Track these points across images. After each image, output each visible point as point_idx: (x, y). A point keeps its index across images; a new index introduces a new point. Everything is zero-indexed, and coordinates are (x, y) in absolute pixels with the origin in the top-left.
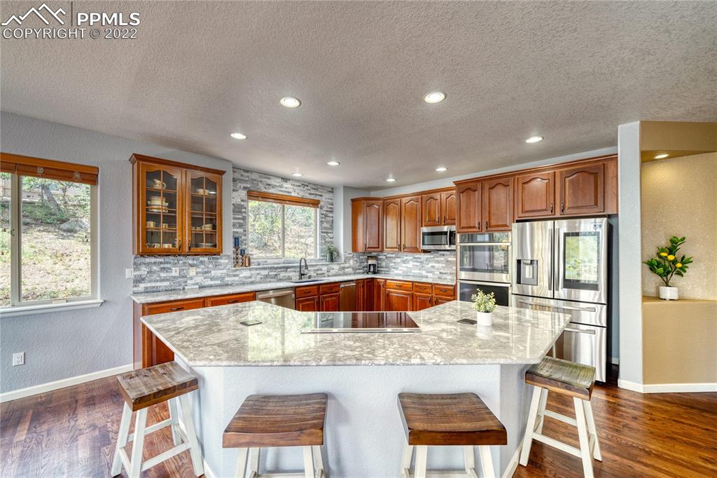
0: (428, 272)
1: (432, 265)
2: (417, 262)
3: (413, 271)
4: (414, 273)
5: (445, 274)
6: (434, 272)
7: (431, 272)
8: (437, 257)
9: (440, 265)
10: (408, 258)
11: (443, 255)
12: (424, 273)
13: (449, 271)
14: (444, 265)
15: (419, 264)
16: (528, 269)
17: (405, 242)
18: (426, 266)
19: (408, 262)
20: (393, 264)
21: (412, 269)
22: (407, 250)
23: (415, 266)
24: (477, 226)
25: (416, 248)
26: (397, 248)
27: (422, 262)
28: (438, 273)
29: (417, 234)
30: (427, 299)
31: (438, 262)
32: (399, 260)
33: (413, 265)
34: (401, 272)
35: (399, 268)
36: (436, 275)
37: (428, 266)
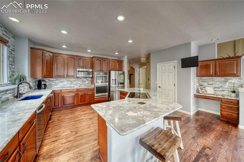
0: (75, 85)
1: (77, 82)
2: (69, 81)
3: (67, 85)
4: (67, 86)
5: (82, 85)
6: (77, 85)
7: (76, 85)
8: (78, 79)
9: (79, 82)
10: (63, 80)
11: (81, 79)
12: (73, 86)
13: (83, 84)
14: (81, 82)
15: (70, 82)
16: (114, 81)
17: (68, 73)
18: (74, 83)
19: (64, 82)
20: (54, 83)
21: (66, 84)
22: (69, 77)
23: (68, 83)
24: (101, 70)
25: (74, 76)
26: (62, 76)
27: (72, 82)
28: (79, 85)
29: (74, 71)
30: (84, 94)
31: (79, 81)
32: (58, 81)
33: (67, 83)
34: (60, 86)
35: (58, 85)
36: (78, 86)
37: (75, 83)
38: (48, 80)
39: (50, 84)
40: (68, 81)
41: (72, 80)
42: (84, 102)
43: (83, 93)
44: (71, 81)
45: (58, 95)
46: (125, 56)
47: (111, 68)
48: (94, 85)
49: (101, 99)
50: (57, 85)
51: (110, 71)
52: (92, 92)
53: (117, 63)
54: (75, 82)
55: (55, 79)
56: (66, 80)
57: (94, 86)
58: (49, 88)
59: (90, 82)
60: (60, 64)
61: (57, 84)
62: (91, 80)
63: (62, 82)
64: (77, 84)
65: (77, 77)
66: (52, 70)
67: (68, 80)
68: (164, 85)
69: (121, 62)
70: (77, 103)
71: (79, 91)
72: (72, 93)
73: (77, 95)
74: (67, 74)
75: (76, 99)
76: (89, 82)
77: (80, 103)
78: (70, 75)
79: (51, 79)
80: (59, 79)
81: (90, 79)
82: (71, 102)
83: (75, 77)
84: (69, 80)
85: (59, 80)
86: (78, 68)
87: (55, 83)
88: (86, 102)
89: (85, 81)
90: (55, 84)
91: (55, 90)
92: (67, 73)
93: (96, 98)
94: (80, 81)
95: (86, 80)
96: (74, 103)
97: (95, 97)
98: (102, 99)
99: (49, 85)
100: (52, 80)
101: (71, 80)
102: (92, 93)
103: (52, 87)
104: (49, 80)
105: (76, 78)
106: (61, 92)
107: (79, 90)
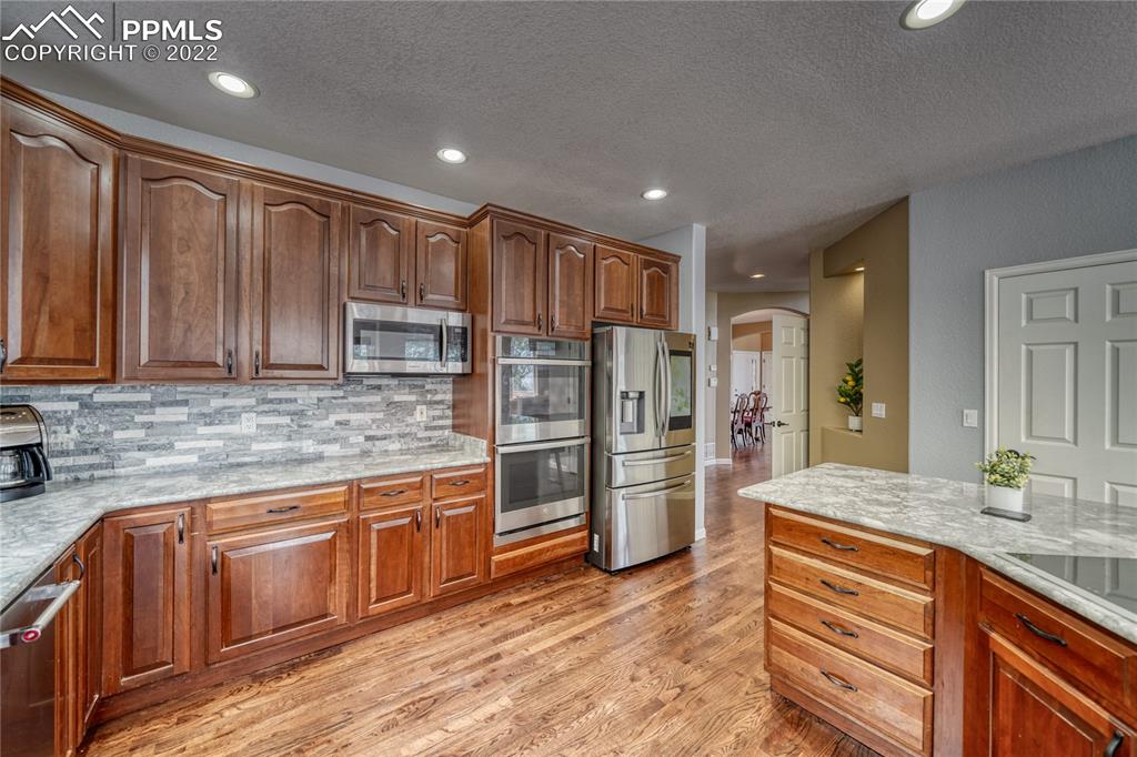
2: (279, 413)
3: (255, 447)
7: (335, 440)
8: (358, 394)
9: (365, 417)
10: (228, 402)
11: (379, 388)
12: (309, 447)
13: (395, 431)
14: (380, 416)
15: (286, 420)
16: (631, 406)
17: (266, 343)
18: (317, 425)
19: (234, 416)
20: (139, 434)
21: (253, 439)
22: (277, 373)
23: (269, 427)
24: (536, 322)
25: (320, 367)
26: (215, 365)
27: (301, 413)
28: (361, 439)
29: (325, 323)
30: (406, 521)
31: (359, 408)
32: (180, 414)
33: (258, 426)
34: (193, 459)
35: (178, 445)
36: (352, 445)
37: (325, 423)
38: (75, 406)
39: (98, 440)
40: (266, 407)
41: (305, 396)
42: (408, 592)
43: (402, 515)
44: (292, 407)
45: (171, 555)
46: (694, 225)
47: (602, 306)
48: (484, 444)
49: (541, 552)
50: (169, 447)
51: (598, 330)
52: (474, 502)
53: (645, 273)
54: (327, 418)
55: (146, 397)
56: (253, 401)
57: (493, 452)
58: (85, 475)
59: (447, 417)
60: (190, 258)
61: (163, 440)
62: (449, 397)
63: (210, 419)
64: (343, 433)
65: (348, 376)
66: (113, 307)
67: (271, 401)
68: (1063, 440)
69: (666, 269)
70: (352, 604)
71: (366, 499)
72: (303, 519)
73: (352, 531)
74: (258, 347)
75: (342, 571)
76: (440, 418)
77: (375, 608)
78: (291, 361)
79: (103, 396)
80: (182, 390)
81: (445, 387)
82: (295, 607)
83: (332, 373)
84: (280, 401)
85: (185, 403)
86: (354, 299)
87: (149, 426)
88: (431, 592)
89: (409, 409)
90: (151, 441)
91: (126, 504)
92: (258, 335)
93: (504, 550)
94: (370, 405)
95: (413, 398)
96: (325, 616)
97: (498, 542)
98: (548, 549)
99: (85, 452)
100: (116, 405)
101: (296, 400)
102: (471, 509)
103: (122, 471)
104: (82, 406)
105: (341, 381)
106: (199, 523)
107: (370, 491)
